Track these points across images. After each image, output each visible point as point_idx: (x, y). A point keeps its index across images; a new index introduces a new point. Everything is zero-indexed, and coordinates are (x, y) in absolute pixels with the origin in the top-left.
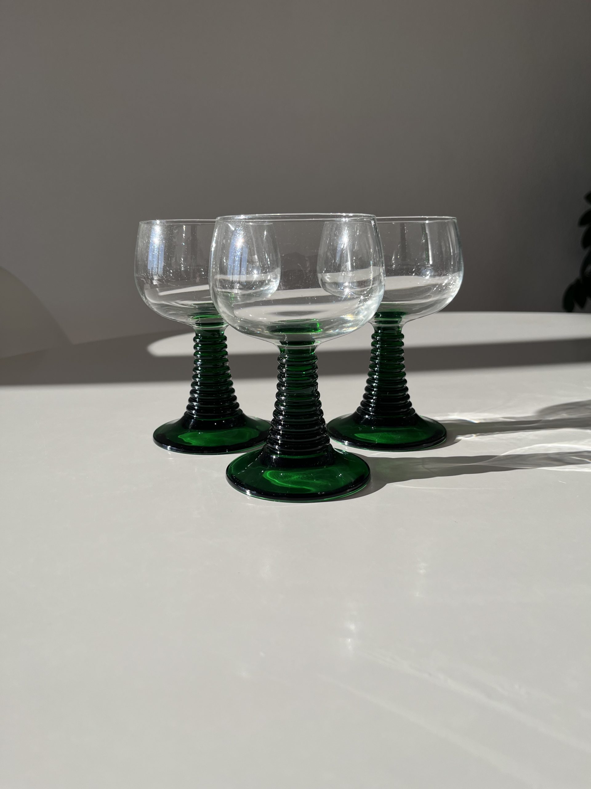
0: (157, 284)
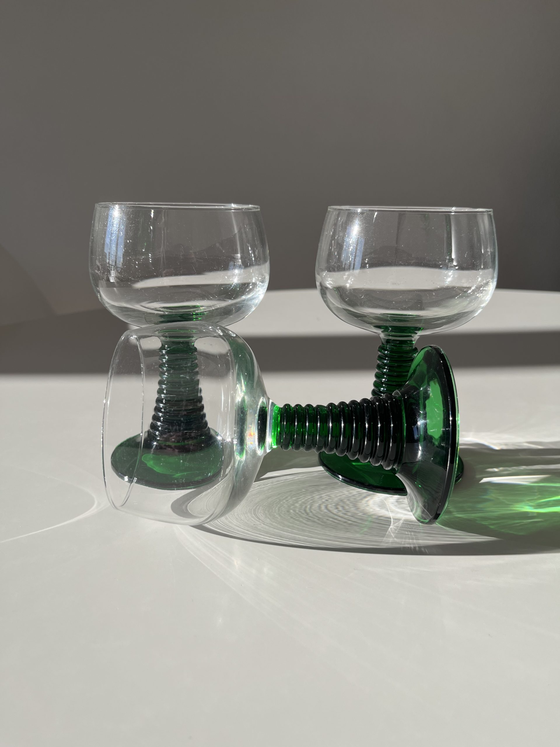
0: (114, 281)
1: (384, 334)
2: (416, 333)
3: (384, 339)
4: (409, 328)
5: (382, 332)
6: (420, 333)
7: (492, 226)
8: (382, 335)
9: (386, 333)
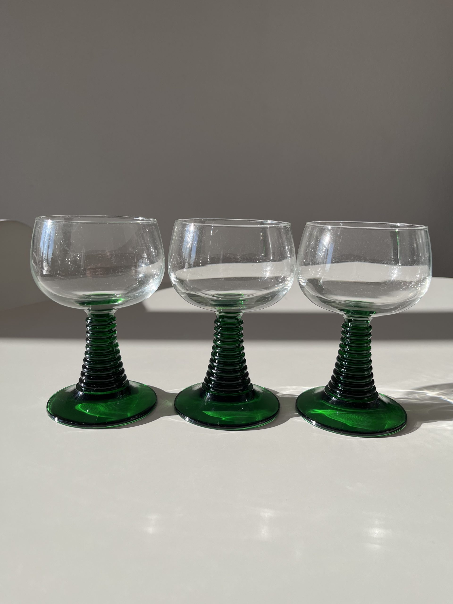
1: (346, 315)
2: (371, 316)
3: (346, 319)
4: (365, 312)
5: (345, 314)
6: (373, 316)
7: (428, 239)
8: (345, 316)
9: (348, 315)
